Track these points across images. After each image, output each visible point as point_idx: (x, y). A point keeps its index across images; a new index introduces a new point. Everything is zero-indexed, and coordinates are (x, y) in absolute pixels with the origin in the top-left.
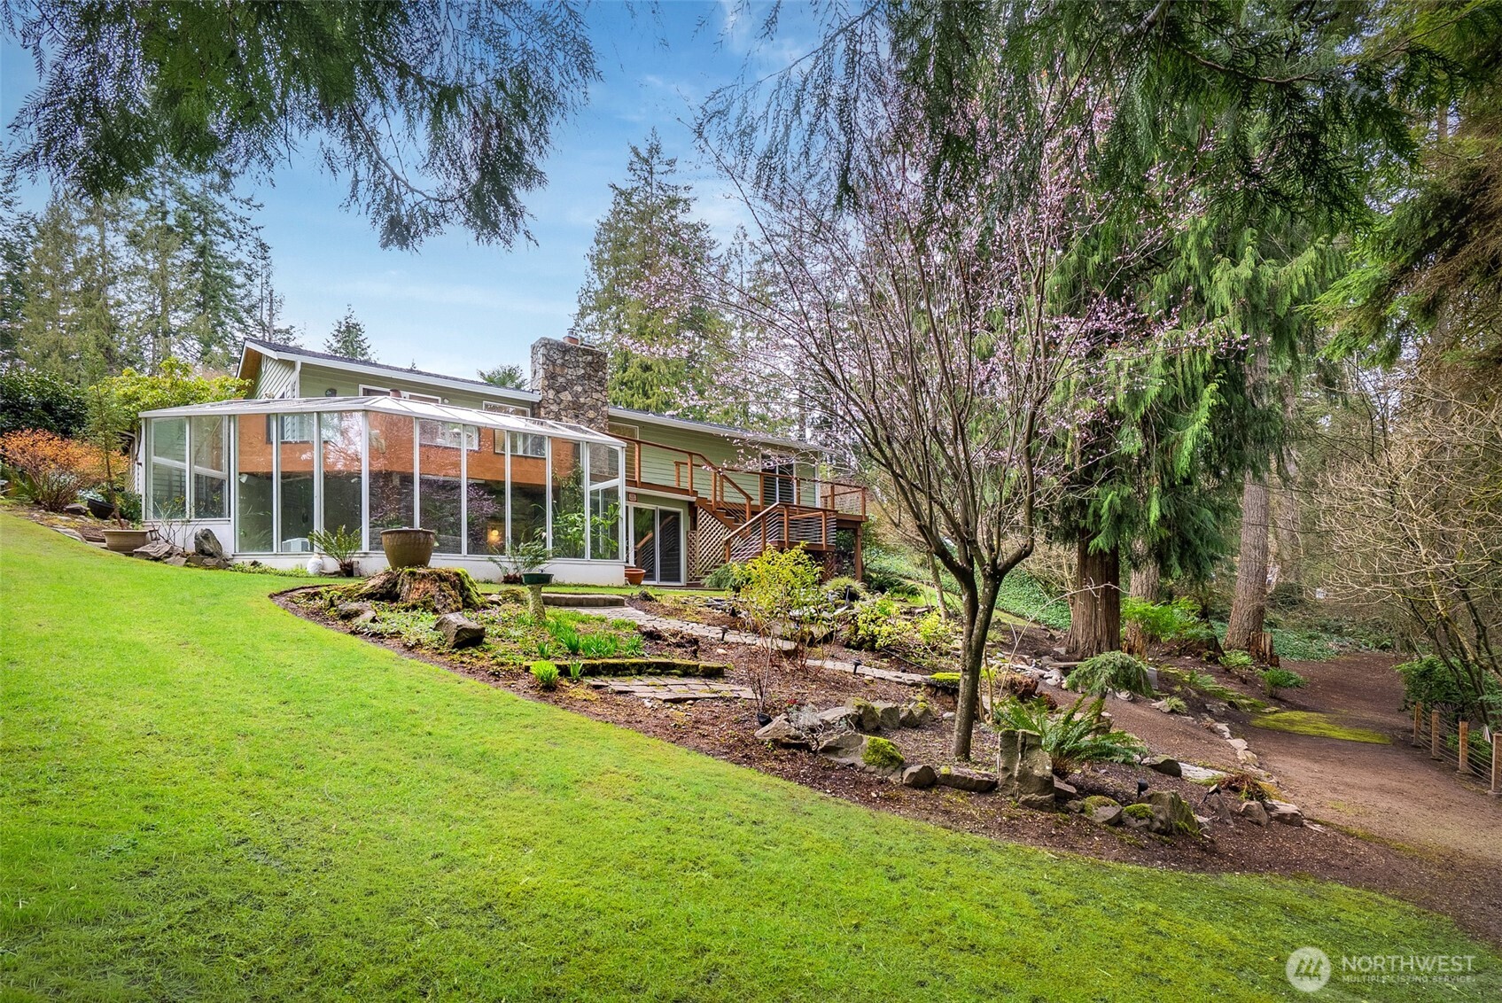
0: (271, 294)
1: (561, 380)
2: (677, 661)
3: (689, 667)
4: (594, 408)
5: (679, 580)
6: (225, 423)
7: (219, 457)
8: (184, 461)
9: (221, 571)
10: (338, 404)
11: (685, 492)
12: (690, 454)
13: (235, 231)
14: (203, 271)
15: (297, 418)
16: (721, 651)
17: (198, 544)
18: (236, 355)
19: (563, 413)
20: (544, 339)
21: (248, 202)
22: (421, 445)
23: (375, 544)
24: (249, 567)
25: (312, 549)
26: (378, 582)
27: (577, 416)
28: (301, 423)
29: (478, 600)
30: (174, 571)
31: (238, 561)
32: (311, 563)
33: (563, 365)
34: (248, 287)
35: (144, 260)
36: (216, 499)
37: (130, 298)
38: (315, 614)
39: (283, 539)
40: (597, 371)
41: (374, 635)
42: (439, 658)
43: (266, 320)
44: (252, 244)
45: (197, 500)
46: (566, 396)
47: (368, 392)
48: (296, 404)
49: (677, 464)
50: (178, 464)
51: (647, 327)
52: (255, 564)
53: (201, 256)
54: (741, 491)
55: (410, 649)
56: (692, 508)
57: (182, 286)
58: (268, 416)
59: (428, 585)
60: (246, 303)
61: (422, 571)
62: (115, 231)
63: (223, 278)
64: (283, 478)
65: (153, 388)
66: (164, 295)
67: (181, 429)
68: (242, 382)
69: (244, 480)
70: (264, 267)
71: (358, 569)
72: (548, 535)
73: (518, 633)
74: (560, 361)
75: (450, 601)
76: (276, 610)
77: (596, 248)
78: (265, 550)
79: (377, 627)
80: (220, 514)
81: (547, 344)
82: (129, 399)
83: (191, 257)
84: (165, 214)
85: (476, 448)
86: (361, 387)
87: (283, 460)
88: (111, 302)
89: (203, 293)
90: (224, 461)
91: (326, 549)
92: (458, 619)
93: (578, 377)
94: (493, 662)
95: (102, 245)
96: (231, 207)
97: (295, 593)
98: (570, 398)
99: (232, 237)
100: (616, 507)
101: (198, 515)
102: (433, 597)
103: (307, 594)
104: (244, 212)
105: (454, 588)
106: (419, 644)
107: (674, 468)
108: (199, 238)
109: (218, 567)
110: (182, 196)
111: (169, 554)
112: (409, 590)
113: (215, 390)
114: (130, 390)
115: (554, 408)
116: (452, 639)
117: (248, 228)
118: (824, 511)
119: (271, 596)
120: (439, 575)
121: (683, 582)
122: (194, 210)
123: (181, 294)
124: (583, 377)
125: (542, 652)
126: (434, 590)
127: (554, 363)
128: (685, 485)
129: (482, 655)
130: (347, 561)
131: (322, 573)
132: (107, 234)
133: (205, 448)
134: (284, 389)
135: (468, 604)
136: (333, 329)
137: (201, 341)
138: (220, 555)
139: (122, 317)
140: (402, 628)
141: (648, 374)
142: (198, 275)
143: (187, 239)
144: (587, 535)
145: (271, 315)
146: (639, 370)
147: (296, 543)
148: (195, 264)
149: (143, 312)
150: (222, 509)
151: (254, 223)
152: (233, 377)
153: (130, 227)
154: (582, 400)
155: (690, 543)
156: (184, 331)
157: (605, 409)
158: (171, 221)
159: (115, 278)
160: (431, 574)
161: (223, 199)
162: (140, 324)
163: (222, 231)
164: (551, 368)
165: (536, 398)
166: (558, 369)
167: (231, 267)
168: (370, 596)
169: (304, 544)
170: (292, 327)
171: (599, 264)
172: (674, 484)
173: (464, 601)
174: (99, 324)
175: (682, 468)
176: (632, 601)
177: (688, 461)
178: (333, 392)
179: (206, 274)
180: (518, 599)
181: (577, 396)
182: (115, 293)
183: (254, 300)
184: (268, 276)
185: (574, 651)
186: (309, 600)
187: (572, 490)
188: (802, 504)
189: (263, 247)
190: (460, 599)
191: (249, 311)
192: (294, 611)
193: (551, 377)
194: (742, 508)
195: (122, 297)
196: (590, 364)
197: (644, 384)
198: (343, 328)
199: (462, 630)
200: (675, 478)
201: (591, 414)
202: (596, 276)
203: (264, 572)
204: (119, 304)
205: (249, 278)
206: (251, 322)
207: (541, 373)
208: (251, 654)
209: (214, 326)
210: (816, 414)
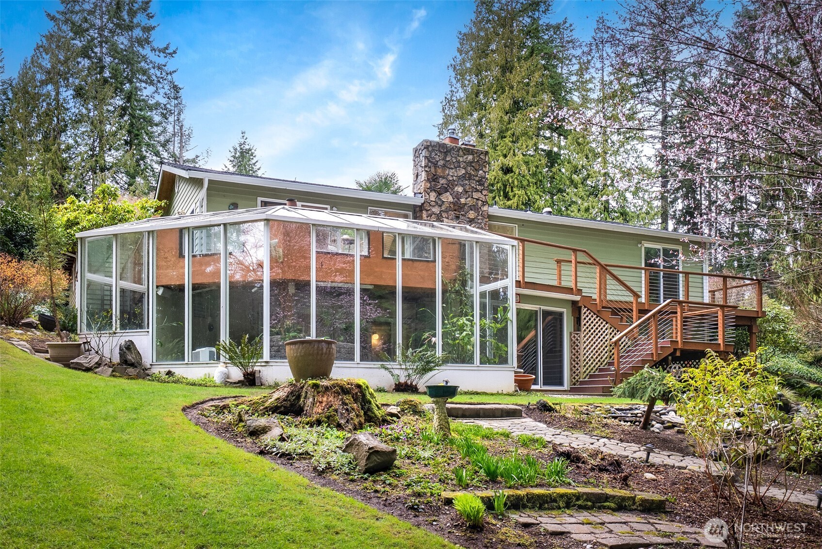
0: (181, 129)
1: (442, 181)
2: (609, 491)
3: (623, 499)
4: (474, 208)
5: (561, 384)
6: (145, 241)
7: (140, 272)
8: (111, 277)
9: (140, 381)
10: (242, 216)
11: (569, 290)
12: (575, 251)
13: (154, 77)
14: (130, 114)
15: (204, 231)
16: (649, 476)
17: (122, 354)
18: (154, 184)
19: (444, 215)
20: (426, 141)
21: (164, 50)
22: (317, 252)
23: (277, 353)
24: (164, 377)
25: (218, 358)
26: (281, 394)
27: (457, 218)
28: (209, 236)
29: (379, 413)
30: (101, 381)
31: (155, 370)
32: (217, 371)
33: (444, 166)
34: (164, 124)
35: (87, 109)
36: (137, 311)
37: (76, 142)
38: (225, 431)
39: (193, 349)
40: (477, 170)
41: (283, 455)
42: (351, 486)
43: (177, 153)
44: (167, 87)
45: (122, 312)
46: (448, 198)
47: (265, 204)
48: (206, 218)
49: (559, 262)
50: (107, 280)
51: (507, 130)
52: (169, 373)
53: (128, 101)
54: (628, 288)
55: (321, 473)
56: (576, 307)
57: (114, 128)
58: (181, 230)
59: (331, 399)
60: (162, 139)
61: (325, 383)
62: (66, 86)
63: (144, 118)
64: (193, 289)
65: (90, 213)
66: (101, 137)
67: (110, 247)
68: (159, 203)
69: (160, 292)
70: (176, 106)
71: (260, 378)
72: (438, 340)
73: (427, 454)
74: (441, 163)
75: (352, 415)
76: (187, 427)
77: (459, 58)
78: (177, 359)
79: (286, 446)
80: (140, 326)
81: (429, 146)
82: (71, 224)
83: (121, 103)
84: (103, 68)
85: (366, 254)
86: (260, 199)
87: (193, 272)
88: (63, 147)
89: (129, 132)
90: (144, 276)
91: (231, 358)
92: (367, 438)
93: (459, 177)
94: (409, 491)
95: (57, 99)
96: (152, 56)
97: (205, 406)
98: (451, 199)
99: (152, 83)
100: (505, 310)
101: (123, 327)
102: (336, 411)
103: (216, 407)
104: (161, 60)
105: (356, 400)
106: (329, 468)
107: (555, 266)
108: (127, 87)
109: (138, 377)
110: (114, 51)
111: (98, 364)
112: (313, 404)
113: (138, 212)
114: (71, 216)
115: (436, 210)
116: (363, 463)
117: (164, 74)
118: (722, 307)
119: (184, 410)
120: (342, 388)
121: (566, 386)
122: (123, 63)
123: (114, 134)
124: (463, 177)
125: (460, 480)
126: (337, 404)
127: (435, 165)
128: (569, 282)
129: (395, 482)
130: (250, 370)
131: (227, 383)
132: (61, 90)
133: (129, 265)
134: (193, 206)
135: (371, 419)
136: (229, 156)
137: (127, 173)
138: (140, 364)
139: (71, 159)
140: (310, 448)
141: (508, 176)
142: (126, 118)
143: (118, 90)
144: (476, 339)
145: (181, 148)
146: (500, 173)
147: (204, 352)
148: (124, 109)
149: (86, 152)
150: (142, 320)
151: (169, 68)
152: (152, 201)
153: (77, 82)
154: (463, 200)
155: (574, 345)
156: (116, 167)
157: (485, 208)
158: (107, 74)
159: (66, 126)
160: (334, 386)
161: (146, 51)
162: (83, 164)
163: (145, 78)
164: (433, 170)
165: (419, 201)
166: (439, 171)
167: (151, 108)
168: (275, 410)
169: (211, 353)
170: (197, 157)
171: (461, 74)
172: (555, 283)
173: (365, 414)
174: (55, 166)
175: (564, 266)
176: (529, 411)
177: (573, 258)
178: (235, 206)
179: (132, 116)
180: (416, 410)
181: (457, 196)
182: (67, 139)
183: (168, 135)
184: (179, 114)
185: (493, 478)
186: (218, 413)
187: (457, 292)
188: (691, 299)
189: (176, 89)
190: (362, 413)
191: (164, 145)
192: (205, 427)
193: (433, 179)
194: (628, 307)
195: (71, 141)
196: (470, 163)
197: (505, 186)
198: (238, 154)
199: (373, 452)
200: (555, 277)
201: (472, 214)
202: (459, 85)
203: (177, 382)
204: (69, 148)
205: (164, 116)
206: (165, 155)
207: (423, 175)
208: (167, 481)
209: (137, 161)
210: (680, 205)
